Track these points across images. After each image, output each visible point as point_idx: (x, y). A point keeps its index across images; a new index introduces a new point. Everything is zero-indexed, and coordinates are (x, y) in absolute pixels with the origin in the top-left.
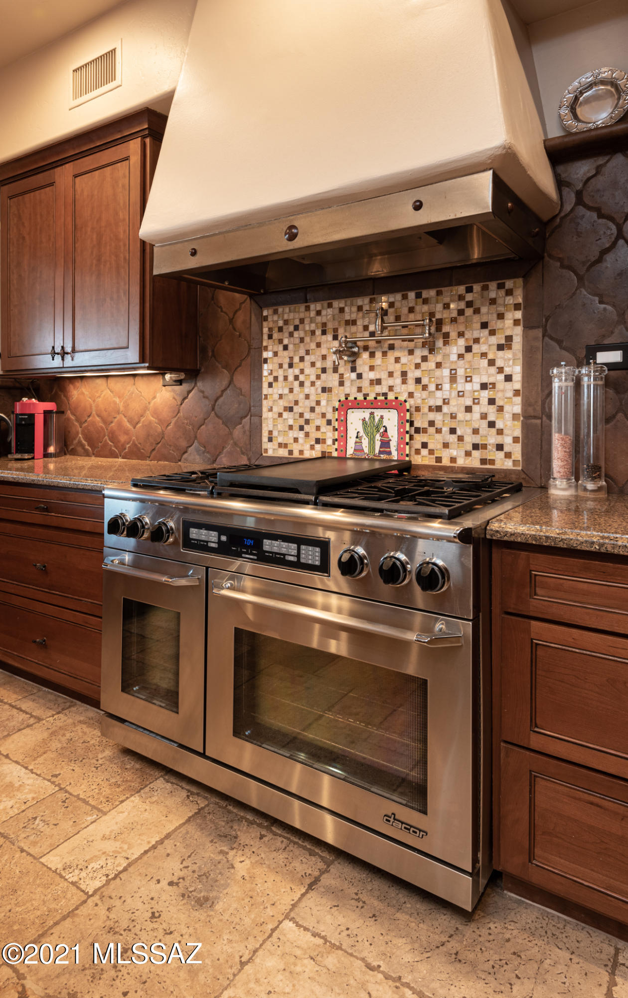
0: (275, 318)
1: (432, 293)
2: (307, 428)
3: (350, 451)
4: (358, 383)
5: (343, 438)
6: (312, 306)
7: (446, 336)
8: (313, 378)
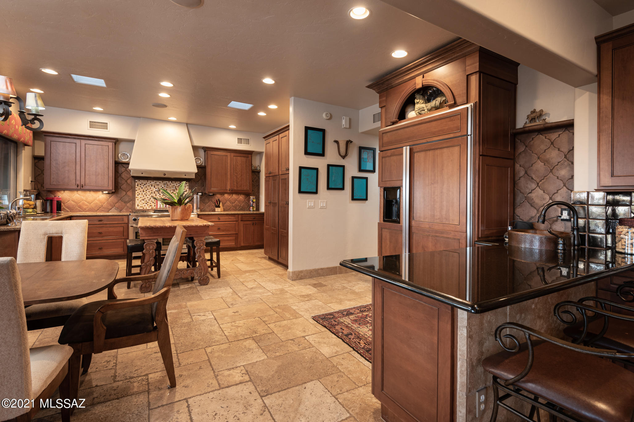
0: (139, 182)
1: (174, 182)
2: (148, 203)
3: (158, 207)
4: (160, 195)
5: (157, 205)
6: (149, 181)
7: (177, 189)
8: (149, 194)
